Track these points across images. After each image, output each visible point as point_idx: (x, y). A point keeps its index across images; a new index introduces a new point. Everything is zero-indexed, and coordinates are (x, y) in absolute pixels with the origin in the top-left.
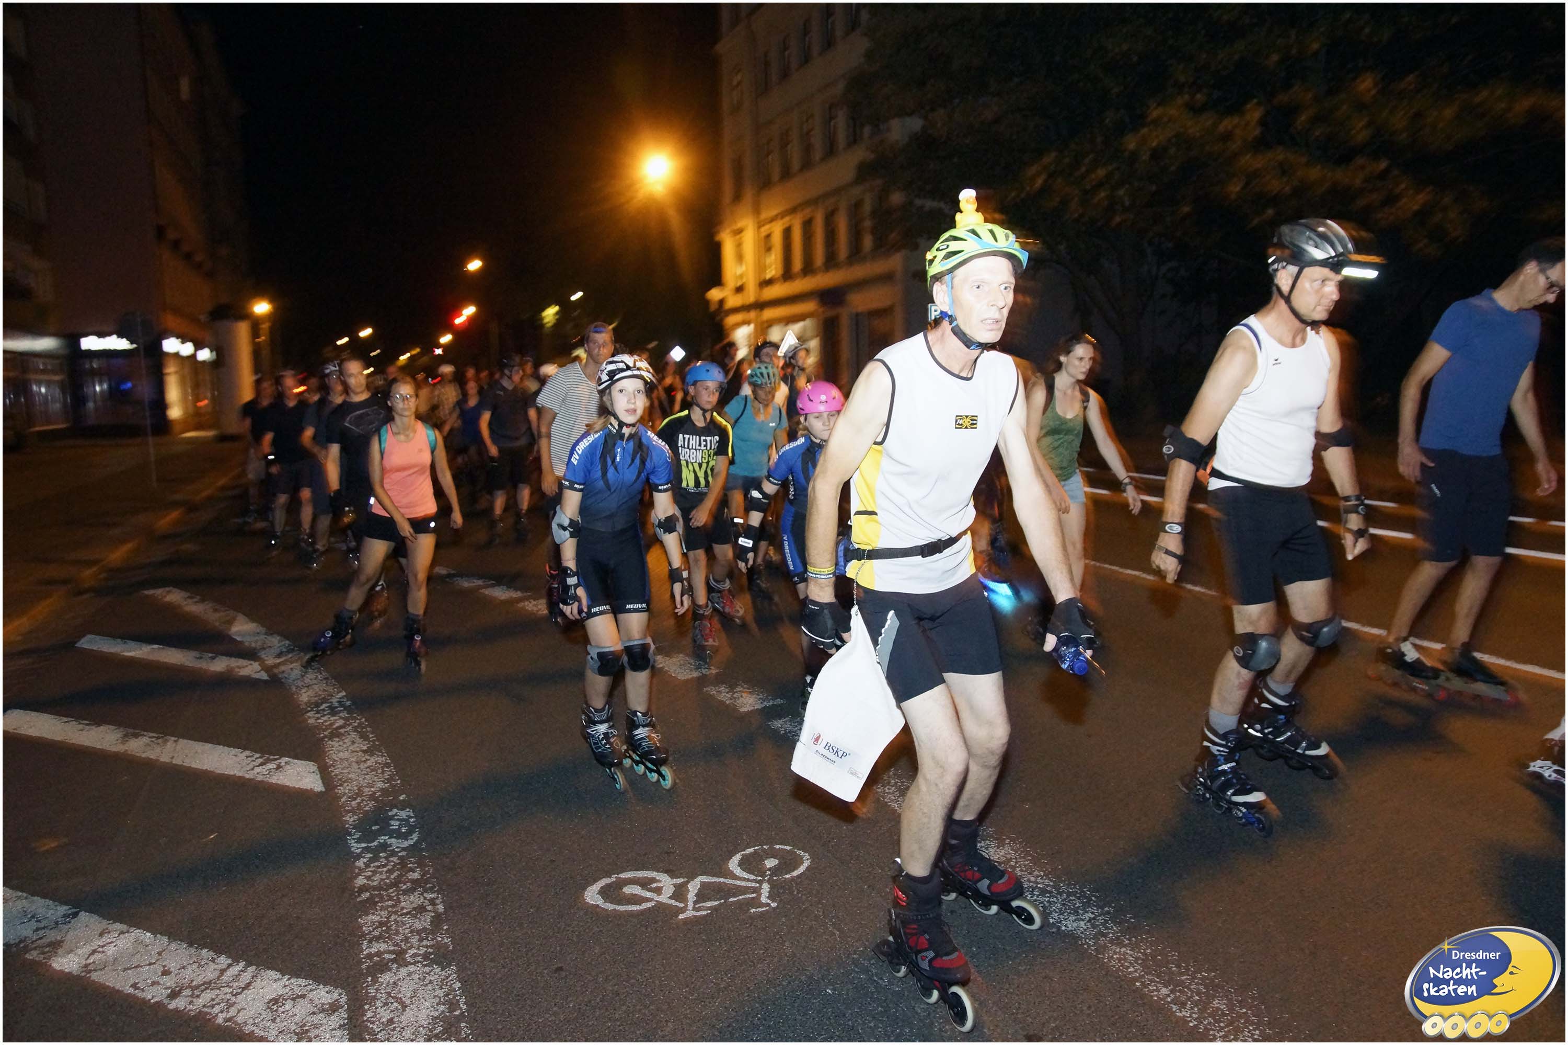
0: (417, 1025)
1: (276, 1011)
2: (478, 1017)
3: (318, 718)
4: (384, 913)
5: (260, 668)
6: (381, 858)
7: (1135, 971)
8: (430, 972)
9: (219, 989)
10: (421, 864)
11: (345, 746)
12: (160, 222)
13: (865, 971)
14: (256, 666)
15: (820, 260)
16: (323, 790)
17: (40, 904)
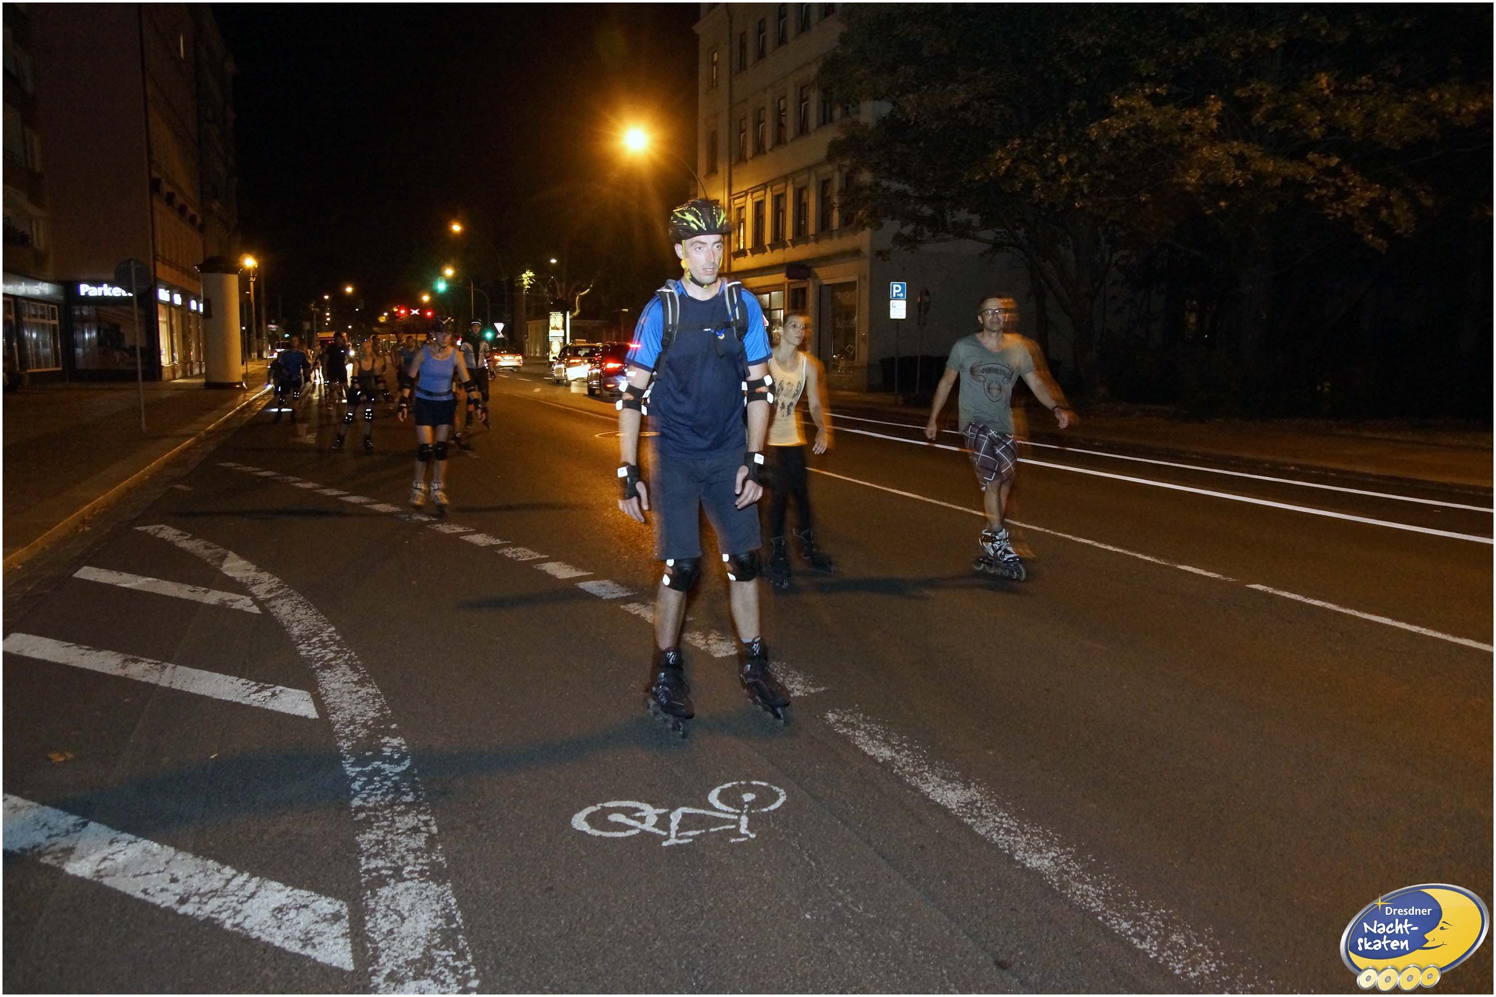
0: (416, 936)
1: (281, 919)
2: (474, 930)
3: (310, 651)
4: (381, 833)
5: (251, 603)
6: (375, 781)
7: (1097, 906)
8: (427, 887)
9: (225, 897)
10: (414, 790)
11: (336, 677)
12: (155, 175)
13: (840, 898)
14: (248, 600)
15: (789, 234)
16: (317, 717)
17: (51, 814)
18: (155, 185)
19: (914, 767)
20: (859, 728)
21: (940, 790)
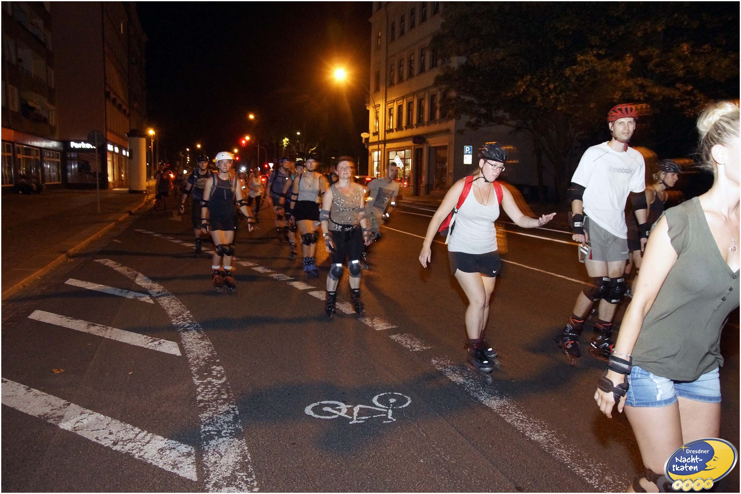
0: (228, 465)
1: (162, 454)
2: (256, 463)
3: (177, 322)
4: (211, 413)
6: (209, 388)
7: (567, 460)
8: (233, 441)
9: (135, 442)
10: (228, 392)
11: (190, 336)
12: (107, 90)
13: (438, 453)
14: (148, 297)
15: (415, 122)
16: (181, 355)
17: (53, 399)
18: (107, 95)
19: (475, 388)
20: (447, 367)
21: (488, 400)
